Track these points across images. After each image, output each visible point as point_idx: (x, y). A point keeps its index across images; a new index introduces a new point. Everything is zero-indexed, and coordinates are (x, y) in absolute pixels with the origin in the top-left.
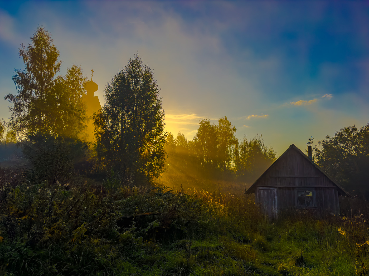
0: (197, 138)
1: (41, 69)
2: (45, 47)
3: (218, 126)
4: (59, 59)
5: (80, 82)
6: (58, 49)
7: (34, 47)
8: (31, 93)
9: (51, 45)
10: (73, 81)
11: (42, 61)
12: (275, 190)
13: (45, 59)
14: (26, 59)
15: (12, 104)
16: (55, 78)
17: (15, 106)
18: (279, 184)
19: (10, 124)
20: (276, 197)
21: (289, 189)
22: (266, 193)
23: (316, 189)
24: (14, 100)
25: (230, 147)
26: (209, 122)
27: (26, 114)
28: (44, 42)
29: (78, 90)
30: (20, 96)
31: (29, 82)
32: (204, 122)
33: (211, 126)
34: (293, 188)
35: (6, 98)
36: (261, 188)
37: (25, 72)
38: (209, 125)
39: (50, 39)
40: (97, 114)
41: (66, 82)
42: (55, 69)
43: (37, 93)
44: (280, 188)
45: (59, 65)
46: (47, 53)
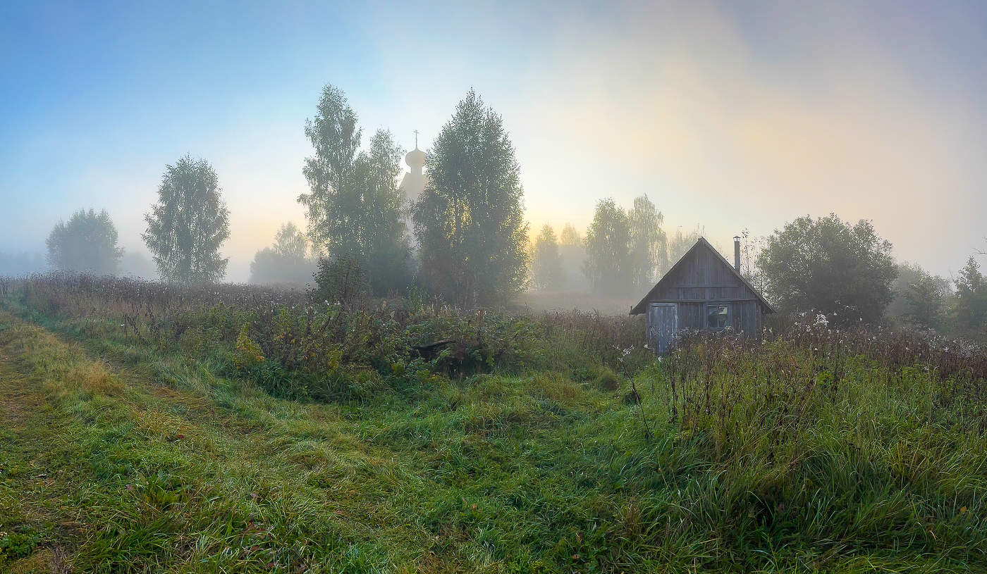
0: (592, 231)
1: (335, 148)
2: (337, 113)
3: (633, 210)
4: (357, 127)
5: (390, 155)
6: (354, 111)
7: (322, 118)
8: (327, 187)
9: (344, 108)
10: (381, 157)
11: (336, 137)
12: (675, 308)
13: (339, 131)
14: (316, 139)
15: (307, 209)
16: (355, 157)
17: (311, 209)
18: (682, 298)
19: (308, 234)
20: (676, 317)
21: (695, 304)
22: (662, 312)
23: (733, 303)
24: (309, 201)
25: (652, 245)
26: (612, 204)
27: (325, 218)
28: (335, 106)
29: (390, 169)
30: (314, 195)
31: (322, 172)
32: (604, 204)
33: (617, 210)
34: (702, 303)
35: (299, 201)
36: (654, 304)
37: (317, 159)
38: (613, 209)
39: (342, 99)
40: (415, 203)
41: (371, 160)
42: (354, 143)
43: (334, 186)
44: (682, 303)
45: (359, 136)
46: (341, 121)
